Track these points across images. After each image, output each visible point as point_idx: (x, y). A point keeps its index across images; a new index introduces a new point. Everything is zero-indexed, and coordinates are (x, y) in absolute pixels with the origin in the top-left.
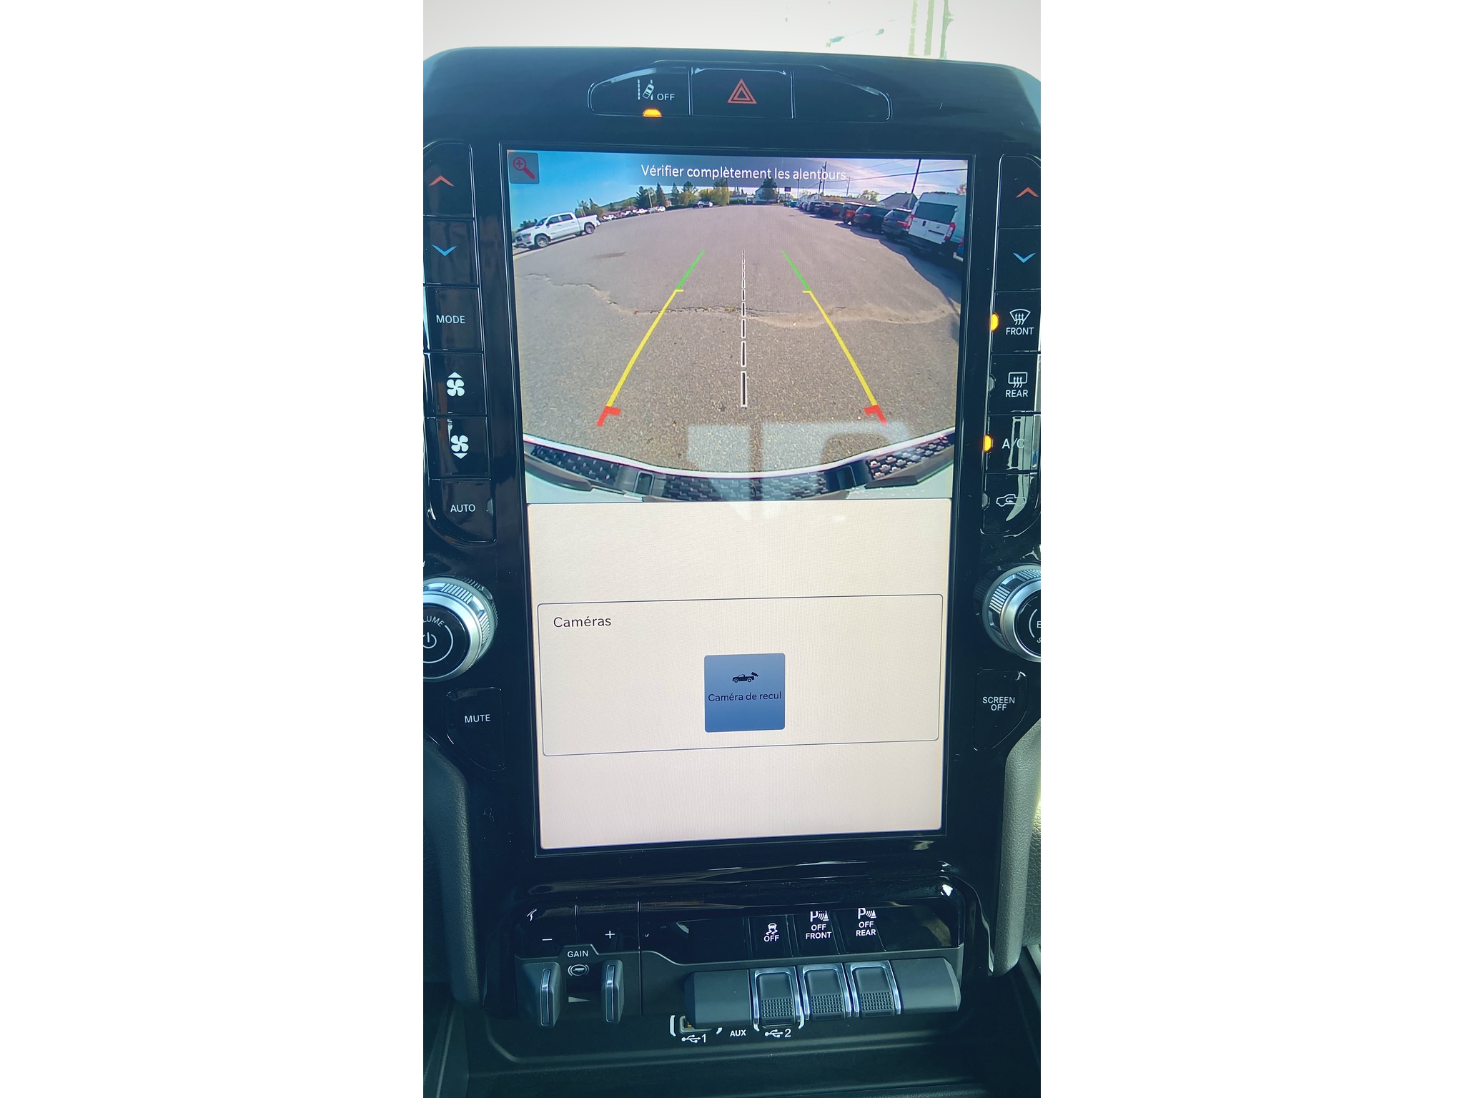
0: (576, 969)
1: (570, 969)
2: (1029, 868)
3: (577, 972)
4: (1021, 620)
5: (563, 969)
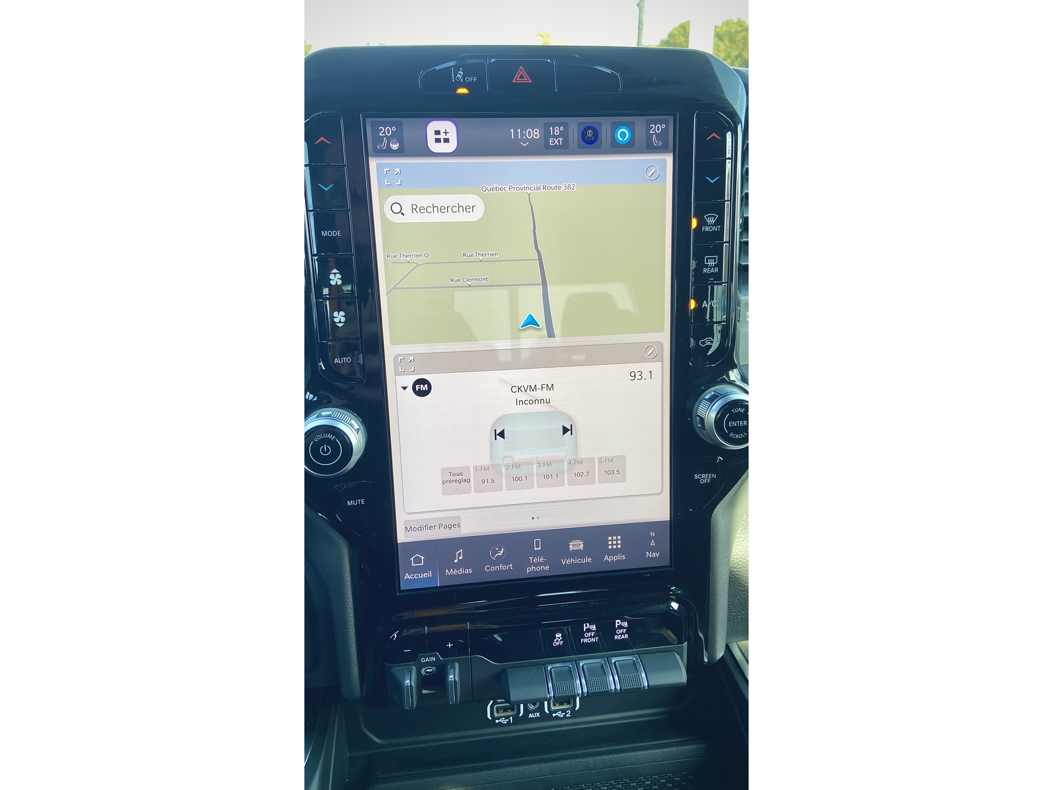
0: (427, 670)
1: (423, 670)
2: (729, 589)
3: (427, 672)
4: (718, 421)
5: (419, 671)
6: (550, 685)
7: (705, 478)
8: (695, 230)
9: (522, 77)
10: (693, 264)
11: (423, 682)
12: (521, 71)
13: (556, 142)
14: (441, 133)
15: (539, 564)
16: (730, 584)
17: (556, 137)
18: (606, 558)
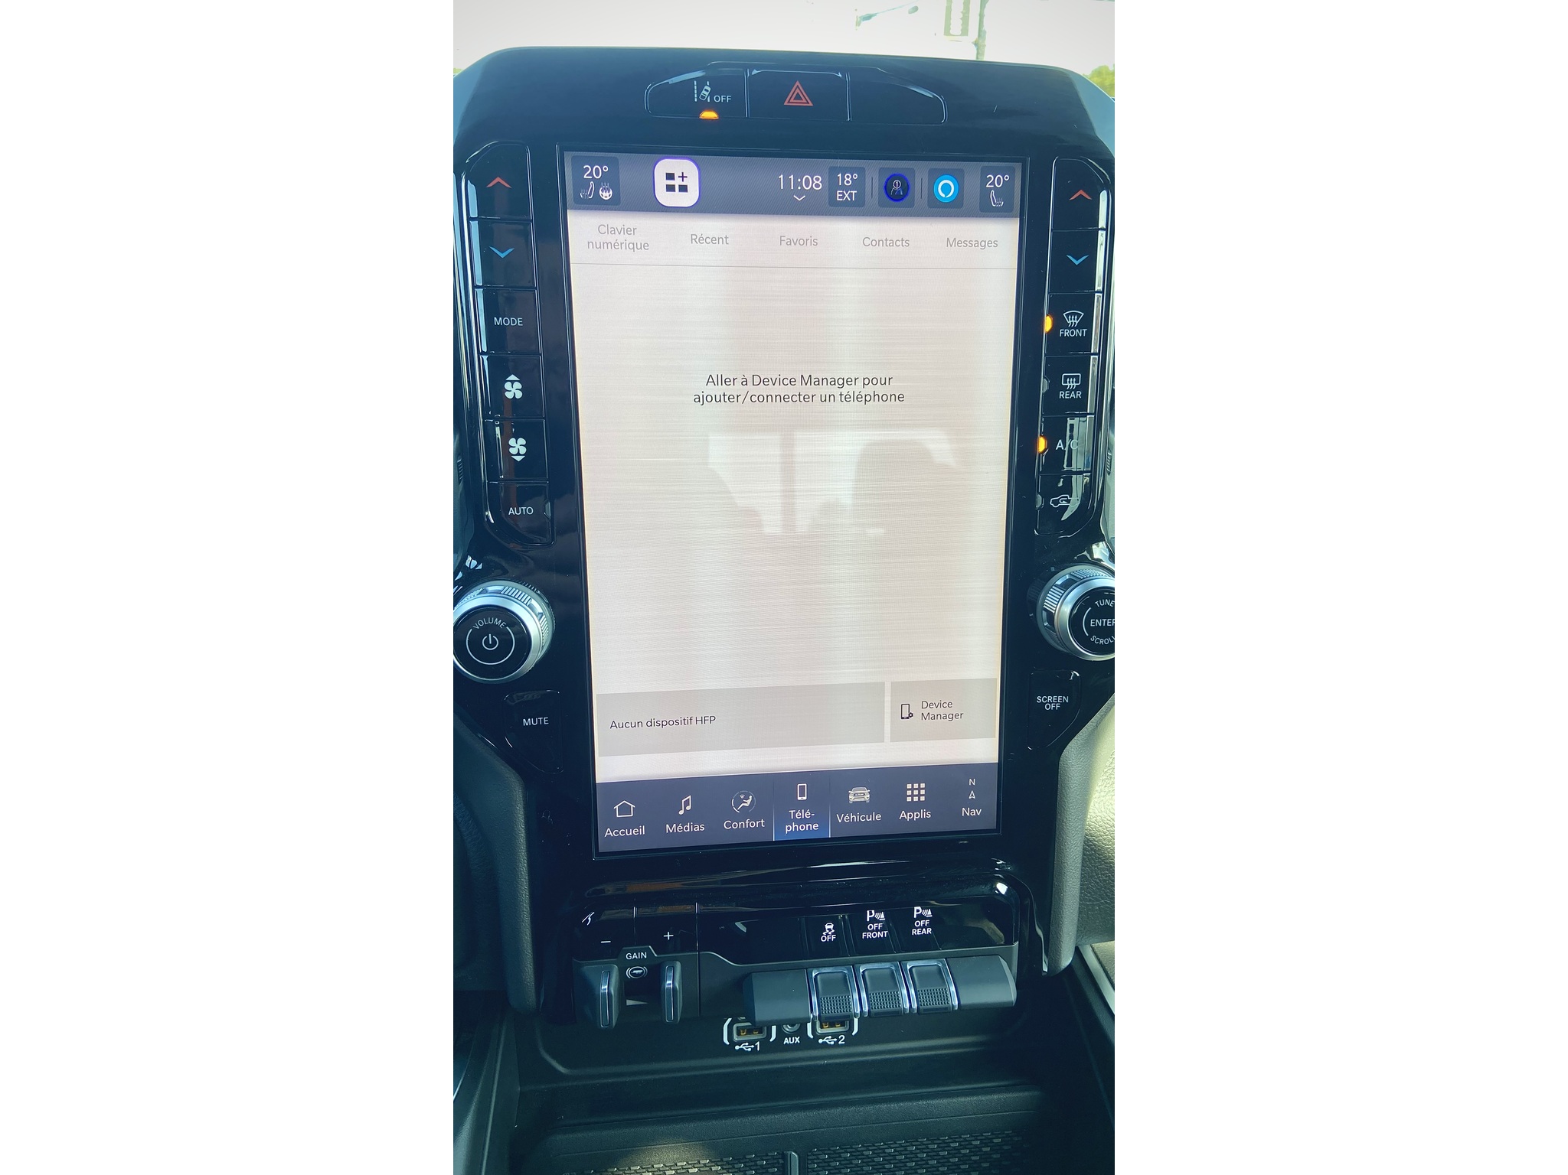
0: (634, 972)
1: (628, 972)
2: (1083, 866)
3: (635, 975)
4: (1075, 619)
5: (622, 972)
6: (814, 999)
7: (1052, 702)
8: (1048, 333)
9: (798, 97)
10: (1044, 385)
11: (628, 988)
12: (798, 88)
13: (847, 196)
14: (676, 176)
15: (804, 821)
16: (1083, 859)
17: (847, 189)
18: (903, 815)
